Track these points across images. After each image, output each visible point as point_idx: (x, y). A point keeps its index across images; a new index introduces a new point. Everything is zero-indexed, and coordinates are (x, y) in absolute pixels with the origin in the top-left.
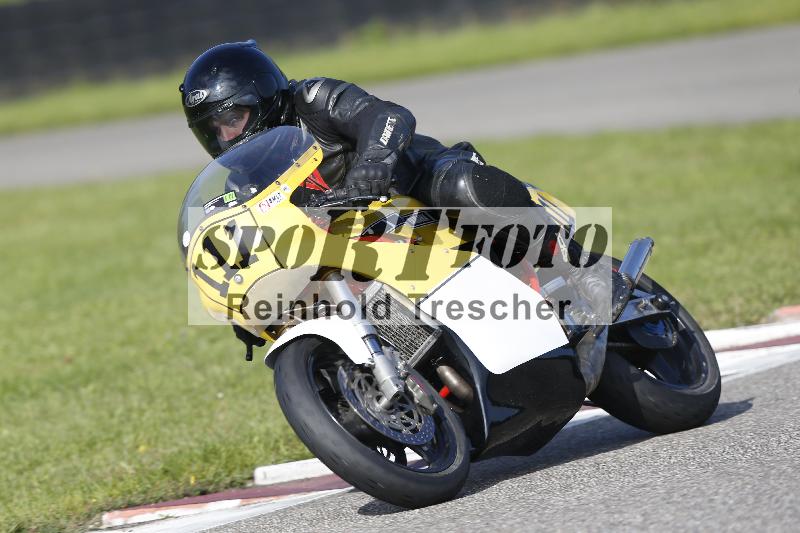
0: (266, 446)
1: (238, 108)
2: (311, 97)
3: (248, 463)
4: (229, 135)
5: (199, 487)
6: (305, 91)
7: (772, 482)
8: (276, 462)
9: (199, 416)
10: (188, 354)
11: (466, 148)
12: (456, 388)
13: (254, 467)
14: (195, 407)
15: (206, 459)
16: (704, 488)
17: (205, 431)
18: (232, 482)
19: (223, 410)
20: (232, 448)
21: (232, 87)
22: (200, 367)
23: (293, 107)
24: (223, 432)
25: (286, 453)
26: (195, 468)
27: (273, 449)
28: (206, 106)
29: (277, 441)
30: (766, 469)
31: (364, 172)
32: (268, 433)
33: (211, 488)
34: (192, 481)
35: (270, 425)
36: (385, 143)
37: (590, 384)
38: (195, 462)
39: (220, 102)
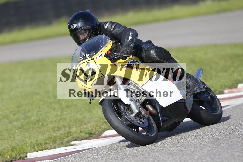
0: (31, 147)
1: (85, 30)
2: (106, 27)
3: (25, 152)
4: (82, 38)
5: (10, 159)
6: (104, 25)
7: (185, 157)
8: (34, 152)
9: (10, 137)
10: (7, 119)
11: (149, 42)
12: (152, 111)
13: (27, 153)
14: (9, 135)
15: (12, 151)
16: (164, 158)
17: (12, 142)
18: (20, 157)
19: (17, 135)
20: (20, 147)
21: (83, 24)
22: (10, 123)
23: (101, 30)
24: (17, 142)
25: (37, 149)
26: (9, 153)
27: (33, 148)
28: (76, 29)
29: (34, 145)
30: (183, 153)
31: (125, 48)
32: (31, 143)
33: (14, 159)
34: (8, 157)
35: (32, 140)
36: (130, 40)
37: (189, 110)
38: (9, 152)
39: (80, 28)
